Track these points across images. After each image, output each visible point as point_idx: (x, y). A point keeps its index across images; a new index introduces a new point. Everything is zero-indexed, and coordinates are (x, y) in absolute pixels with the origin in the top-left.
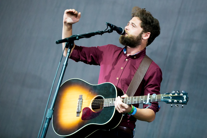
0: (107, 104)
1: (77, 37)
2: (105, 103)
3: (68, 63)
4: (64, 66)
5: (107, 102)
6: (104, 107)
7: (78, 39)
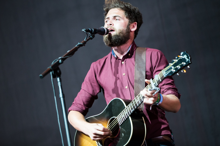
0: (121, 120)
1: (60, 61)
2: (119, 121)
3: (64, 93)
4: (62, 99)
5: (120, 119)
6: (120, 126)
7: (62, 63)
